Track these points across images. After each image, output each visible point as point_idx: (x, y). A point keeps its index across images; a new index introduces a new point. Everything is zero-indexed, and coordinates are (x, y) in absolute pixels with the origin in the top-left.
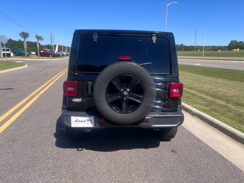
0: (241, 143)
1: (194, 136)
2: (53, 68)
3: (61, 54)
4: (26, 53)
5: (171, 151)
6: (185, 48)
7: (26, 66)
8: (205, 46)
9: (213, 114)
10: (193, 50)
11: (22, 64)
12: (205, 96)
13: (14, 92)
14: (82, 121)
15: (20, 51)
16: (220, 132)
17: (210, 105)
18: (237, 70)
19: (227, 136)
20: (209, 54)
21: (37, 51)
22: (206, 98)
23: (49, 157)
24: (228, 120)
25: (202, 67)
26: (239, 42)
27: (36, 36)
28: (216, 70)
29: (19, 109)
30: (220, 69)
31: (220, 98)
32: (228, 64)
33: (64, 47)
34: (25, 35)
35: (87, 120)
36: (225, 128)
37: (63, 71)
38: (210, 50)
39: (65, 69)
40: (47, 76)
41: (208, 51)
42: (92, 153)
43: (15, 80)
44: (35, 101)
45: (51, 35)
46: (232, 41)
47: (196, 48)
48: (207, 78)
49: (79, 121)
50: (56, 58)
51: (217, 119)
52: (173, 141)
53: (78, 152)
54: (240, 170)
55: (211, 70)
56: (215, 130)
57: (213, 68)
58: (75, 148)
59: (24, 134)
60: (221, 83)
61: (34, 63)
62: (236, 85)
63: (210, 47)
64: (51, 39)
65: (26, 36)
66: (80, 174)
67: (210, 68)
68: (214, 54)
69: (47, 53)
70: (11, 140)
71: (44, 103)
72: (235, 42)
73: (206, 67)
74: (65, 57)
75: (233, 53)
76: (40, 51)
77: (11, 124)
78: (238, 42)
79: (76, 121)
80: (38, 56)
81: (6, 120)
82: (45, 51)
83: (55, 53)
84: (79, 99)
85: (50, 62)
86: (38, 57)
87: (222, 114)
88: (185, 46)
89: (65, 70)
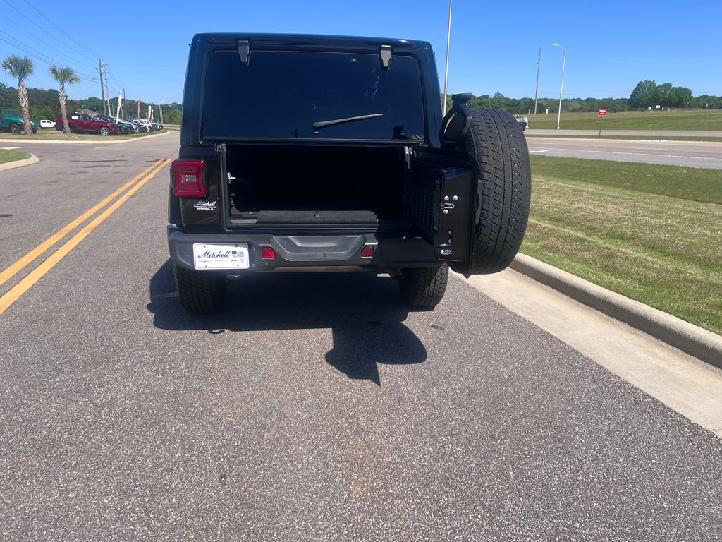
0: (596, 309)
1: (492, 300)
2: (117, 163)
3: (134, 127)
4: (29, 123)
5: (432, 326)
6: (506, 105)
7: (34, 159)
8: (566, 100)
9: (546, 255)
10: (532, 112)
11: (20, 155)
12: (538, 220)
13: (16, 222)
14: (219, 255)
15: (7, 118)
16: (555, 291)
17: (542, 239)
18: (646, 164)
19: (569, 298)
20: (574, 121)
21: (61, 116)
22: (537, 224)
23: (143, 346)
24: (578, 267)
25: (552, 158)
26: (660, 86)
27: (54, 71)
28: (588, 166)
29: (43, 259)
30: (599, 161)
31: (572, 224)
32: (624, 147)
33: (144, 107)
34: (21, 68)
35: (231, 253)
36: (567, 281)
37: (148, 170)
38: (579, 110)
39: (152, 167)
40: (102, 183)
41: (574, 113)
42: (246, 337)
43: (10, 195)
44: (82, 242)
45: (101, 67)
46: (641, 82)
47: (538, 104)
48: (554, 183)
49: (213, 255)
50: (122, 138)
51: (553, 265)
52: (440, 310)
53: (211, 336)
54: (577, 352)
55: (575, 166)
56: (546, 290)
57: (581, 161)
58: (204, 328)
59: (69, 308)
60: (588, 192)
61: (54, 151)
62: (625, 197)
63: (580, 103)
64: (101, 79)
65: (23, 69)
66: (220, 370)
67: (573, 159)
68: (590, 121)
69: (93, 121)
70: (39, 320)
71: (106, 245)
72: (650, 86)
73: (563, 158)
74: (147, 135)
75: (641, 118)
76: (69, 118)
77: (30, 290)
78: (657, 85)
79: (206, 254)
80: (65, 133)
81: (14, 282)
82: (85, 116)
83: (115, 121)
84: (211, 205)
85: (106, 148)
86: (65, 135)
87: (568, 256)
88: (507, 100)
89: (153, 170)
